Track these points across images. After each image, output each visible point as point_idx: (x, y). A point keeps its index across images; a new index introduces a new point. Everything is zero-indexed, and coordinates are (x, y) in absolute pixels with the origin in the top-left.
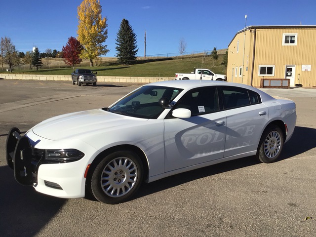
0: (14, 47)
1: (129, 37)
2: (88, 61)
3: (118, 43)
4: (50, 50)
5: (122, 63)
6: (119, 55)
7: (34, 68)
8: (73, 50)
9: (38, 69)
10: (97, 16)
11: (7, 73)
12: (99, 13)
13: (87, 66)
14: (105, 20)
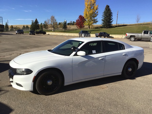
0: (56, 20)
1: (109, 14)
2: (88, 26)
3: (103, 17)
4: (72, 22)
5: (104, 27)
6: (103, 24)
7: (64, 30)
8: (81, 21)
9: (65, 30)
10: (93, 4)
11: (53, 32)
12: (95, 2)
13: (87, 29)
14: (97, 6)
